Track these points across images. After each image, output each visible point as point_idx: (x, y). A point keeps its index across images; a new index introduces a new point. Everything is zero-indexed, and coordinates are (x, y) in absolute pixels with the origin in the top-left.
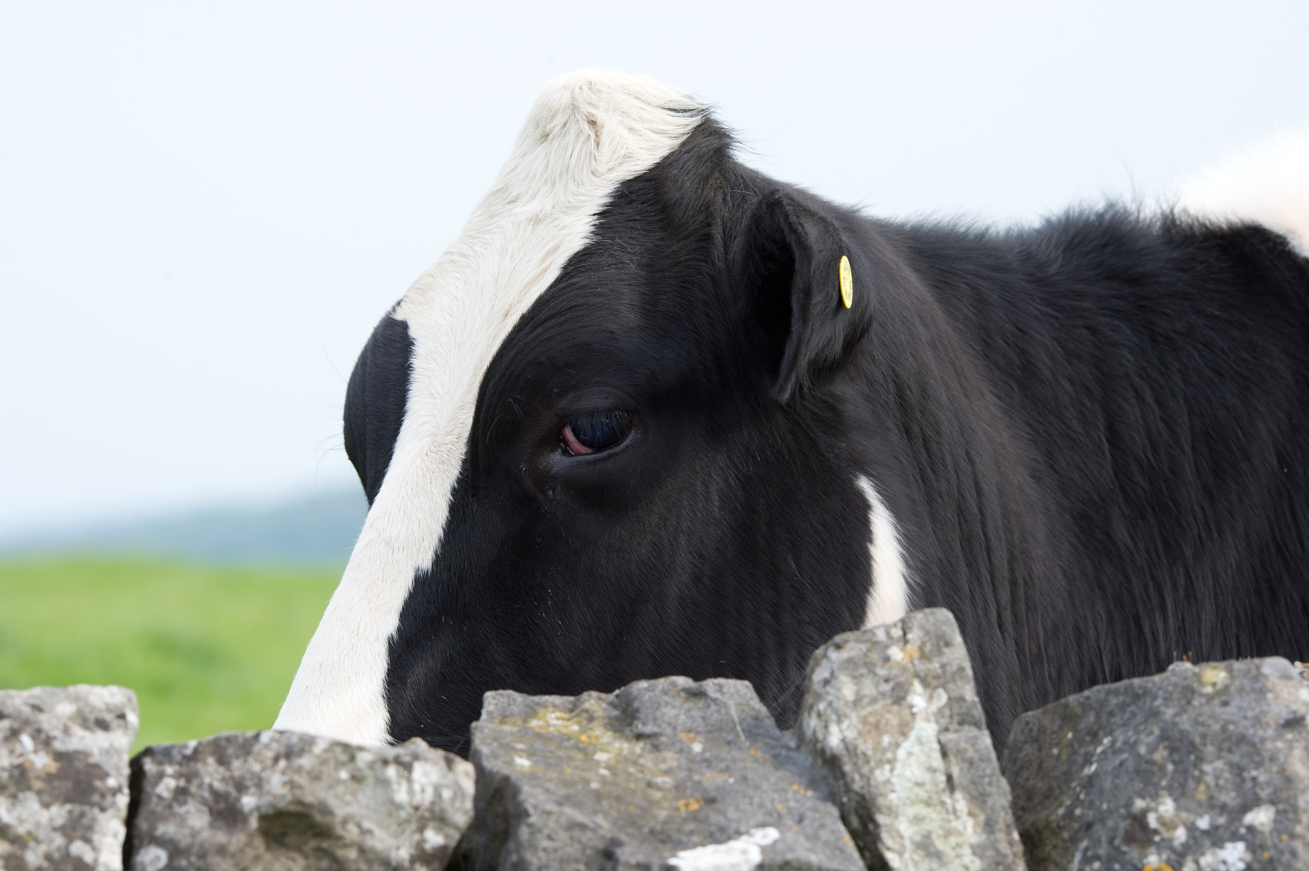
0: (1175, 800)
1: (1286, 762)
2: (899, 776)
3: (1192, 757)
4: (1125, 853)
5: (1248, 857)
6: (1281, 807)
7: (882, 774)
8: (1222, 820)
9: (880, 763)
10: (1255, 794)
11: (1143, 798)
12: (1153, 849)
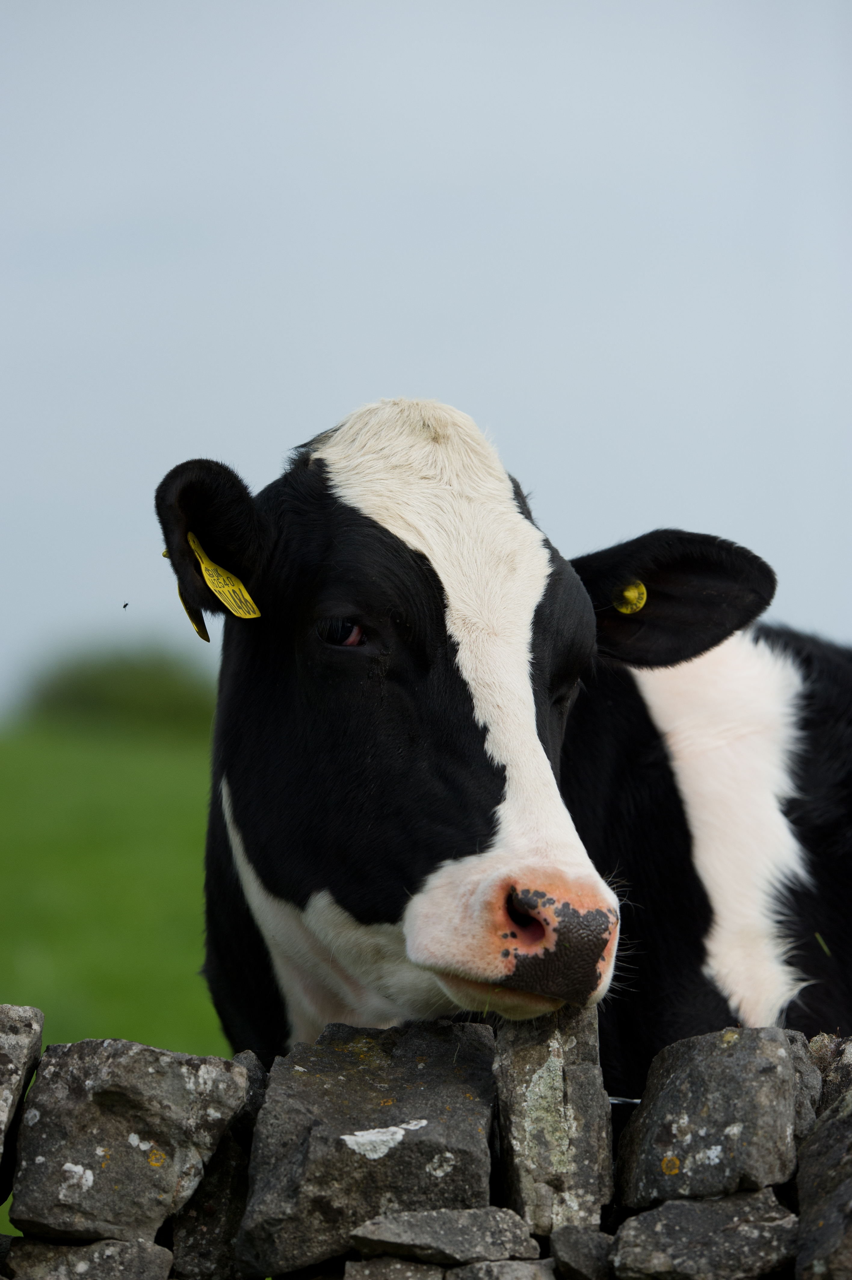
0: (689, 1117)
1: (755, 1095)
2: (530, 1091)
3: (702, 1089)
4: (654, 1149)
5: (722, 1156)
6: (747, 1124)
7: (521, 1089)
8: (713, 1131)
9: (521, 1082)
10: (734, 1115)
11: (672, 1114)
12: (671, 1148)
